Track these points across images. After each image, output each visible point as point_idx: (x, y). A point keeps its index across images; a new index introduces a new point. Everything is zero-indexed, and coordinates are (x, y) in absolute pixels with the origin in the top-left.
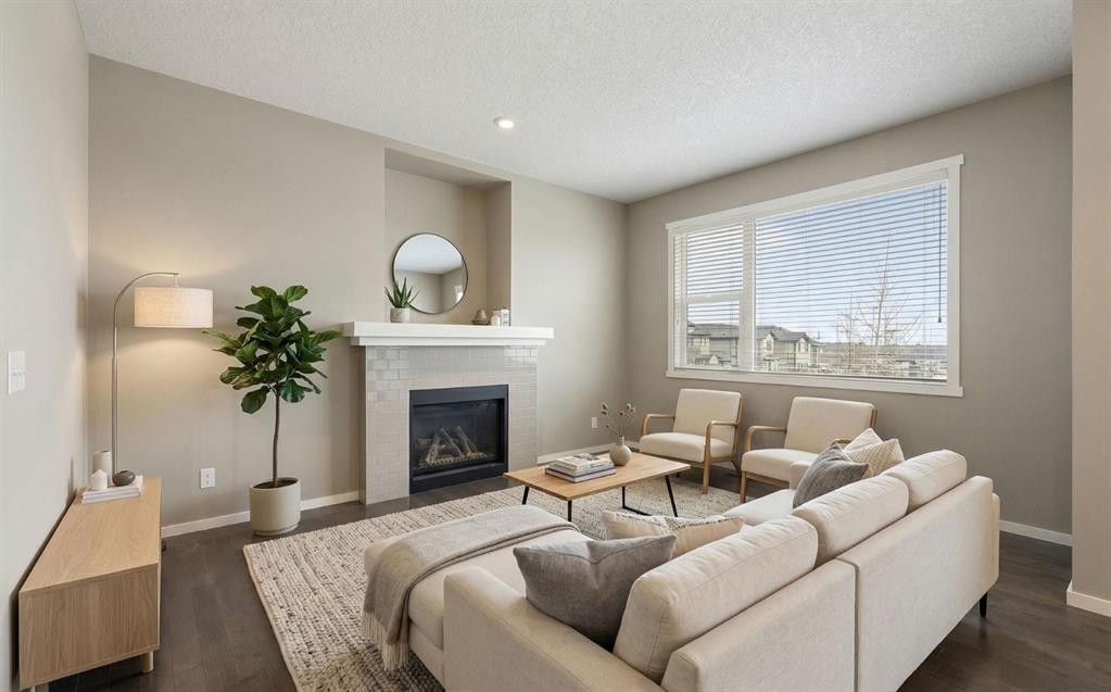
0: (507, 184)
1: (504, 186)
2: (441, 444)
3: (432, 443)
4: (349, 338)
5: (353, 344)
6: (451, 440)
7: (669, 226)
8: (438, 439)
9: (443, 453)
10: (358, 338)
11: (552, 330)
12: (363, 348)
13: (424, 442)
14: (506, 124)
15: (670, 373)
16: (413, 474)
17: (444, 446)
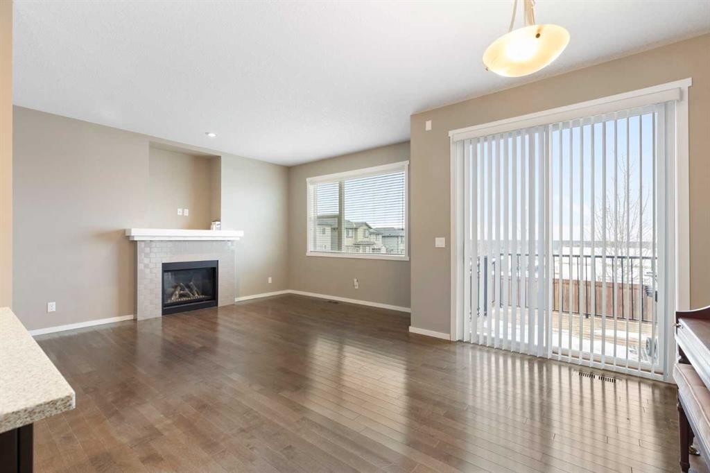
0: (220, 157)
1: (218, 158)
2: (181, 290)
3: (175, 291)
4: (129, 237)
5: (131, 239)
6: (186, 289)
7: (308, 180)
8: (179, 288)
9: (181, 296)
10: (133, 237)
11: (242, 232)
12: (136, 241)
13: (170, 290)
14: (212, 135)
15: (308, 254)
16: (164, 305)
17: (182, 292)
